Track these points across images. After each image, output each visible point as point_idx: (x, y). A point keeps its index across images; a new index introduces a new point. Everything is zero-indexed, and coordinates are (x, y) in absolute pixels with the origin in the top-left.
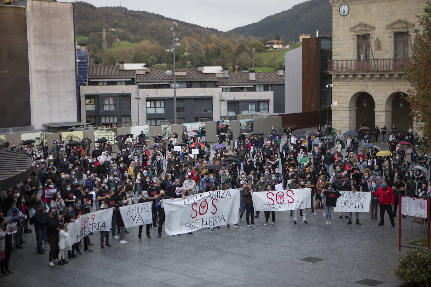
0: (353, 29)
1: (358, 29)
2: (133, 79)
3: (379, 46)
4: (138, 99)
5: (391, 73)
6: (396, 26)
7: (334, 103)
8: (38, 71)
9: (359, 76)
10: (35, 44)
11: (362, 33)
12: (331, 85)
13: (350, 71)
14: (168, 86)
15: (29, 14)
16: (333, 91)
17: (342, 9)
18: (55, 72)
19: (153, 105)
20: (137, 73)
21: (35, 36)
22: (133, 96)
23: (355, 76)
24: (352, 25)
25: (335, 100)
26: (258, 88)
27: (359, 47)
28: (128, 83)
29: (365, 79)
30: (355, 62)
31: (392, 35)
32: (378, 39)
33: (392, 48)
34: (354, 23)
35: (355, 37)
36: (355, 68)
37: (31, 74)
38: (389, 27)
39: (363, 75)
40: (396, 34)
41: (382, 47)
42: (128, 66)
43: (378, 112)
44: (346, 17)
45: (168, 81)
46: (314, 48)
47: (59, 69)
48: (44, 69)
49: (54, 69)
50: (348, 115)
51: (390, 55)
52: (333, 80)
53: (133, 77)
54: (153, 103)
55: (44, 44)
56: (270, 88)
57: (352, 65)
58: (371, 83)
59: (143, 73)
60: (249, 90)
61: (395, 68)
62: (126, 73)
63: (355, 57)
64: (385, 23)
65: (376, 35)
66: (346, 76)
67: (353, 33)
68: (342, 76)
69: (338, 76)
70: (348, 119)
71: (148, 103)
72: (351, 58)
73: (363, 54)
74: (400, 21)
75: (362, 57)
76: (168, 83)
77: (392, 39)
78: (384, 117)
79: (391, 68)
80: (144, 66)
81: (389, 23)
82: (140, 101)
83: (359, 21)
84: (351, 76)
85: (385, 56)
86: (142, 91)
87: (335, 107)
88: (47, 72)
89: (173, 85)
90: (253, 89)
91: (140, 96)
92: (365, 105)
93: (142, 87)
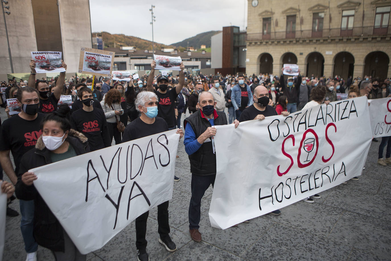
0: (260, 15)
1: (264, 14)
2: (127, 54)
3: (277, 24)
4: (130, 65)
5: (285, 40)
6: (288, 11)
7: (248, 60)
8: (67, 40)
9: (264, 43)
10: (65, 22)
11: (266, 17)
12: (246, 49)
13: (258, 40)
14: (146, 58)
15: (60, 2)
16: (247, 53)
17: (253, 3)
18: (78, 41)
19: (138, 68)
20: (129, 51)
21: (64, 17)
22: (128, 64)
23: (261, 43)
24: (260, 12)
25: (248, 58)
26: (192, 60)
27: (264, 25)
28: (124, 56)
29: (267, 44)
30: (261, 35)
31: (286, 17)
32: (277, 20)
33: (285, 25)
34: (261, 10)
35: (262, 20)
36: (261, 38)
37: (63, 41)
38: (283, 12)
39: (267, 43)
40: (288, 17)
41: (279, 25)
42: (124, 48)
43: (275, 64)
44: (256, 8)
45: (146, 55)
46: (230, 32)
47: (81, 39)
48: (72, 38)
49: (78, 39)
50: (256, 67)
51: (284, 30)
52: (247, 46)
53: (128, 53)
54: (138, 67)
55: (71, 23)
56: (199, 60)
57: (259, 36)
58: (271, 47)
59: (133, 51)
60: (188, 60)
61: (287, 38)
62: (123, 51)
63: (261, 32)
64: (281, 10)
65: (275, 17)
66: (256, 43)
67: (261, 17)
68: (253, 43)
69: (250, 43)
70: (256, 69)
71: (136, 67)
72: (258, 32)
73: (266, 29)
74: (292, 8)
75: (265, 32)
76: (145, 57)
77: (286, 20)
78: (279, 68)
79: (284, 37)
80: (133, 48)
81: (284, 10)
82: (131, 65)
83: (264, 10)
84: (259, 43)
85: (281, 30)
86: (132, 60)
87: (248, 62)
88: (73, 40)
89: (149, 58)
90: (190, 60)
91: (131, 63)
92: (266, 61)
93: (132, 58)
